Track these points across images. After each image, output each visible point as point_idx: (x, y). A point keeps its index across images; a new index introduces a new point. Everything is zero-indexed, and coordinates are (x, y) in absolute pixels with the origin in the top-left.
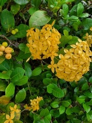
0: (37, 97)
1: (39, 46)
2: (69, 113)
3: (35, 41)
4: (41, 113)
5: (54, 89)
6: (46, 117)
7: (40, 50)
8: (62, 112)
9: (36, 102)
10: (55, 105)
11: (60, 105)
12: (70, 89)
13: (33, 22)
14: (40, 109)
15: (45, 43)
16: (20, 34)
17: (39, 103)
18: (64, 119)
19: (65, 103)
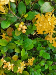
0: (32, 58)
1: (43, 25)
2: (50, 69)
3: (41, 22)
4: (35, 68)
5: (43, 53)
6: (37, 70)
7: (44, 28)
8: (46, 68)
9: (31, 61)
10: (43, 63)
11: (46, 63)
12: (52, 54)
13: (44, 10)
14: (33, 65)
15: (47, 24)
16: (29, 18)
17: (33, 61)
18: (46, 72)
19: (49, 62)
